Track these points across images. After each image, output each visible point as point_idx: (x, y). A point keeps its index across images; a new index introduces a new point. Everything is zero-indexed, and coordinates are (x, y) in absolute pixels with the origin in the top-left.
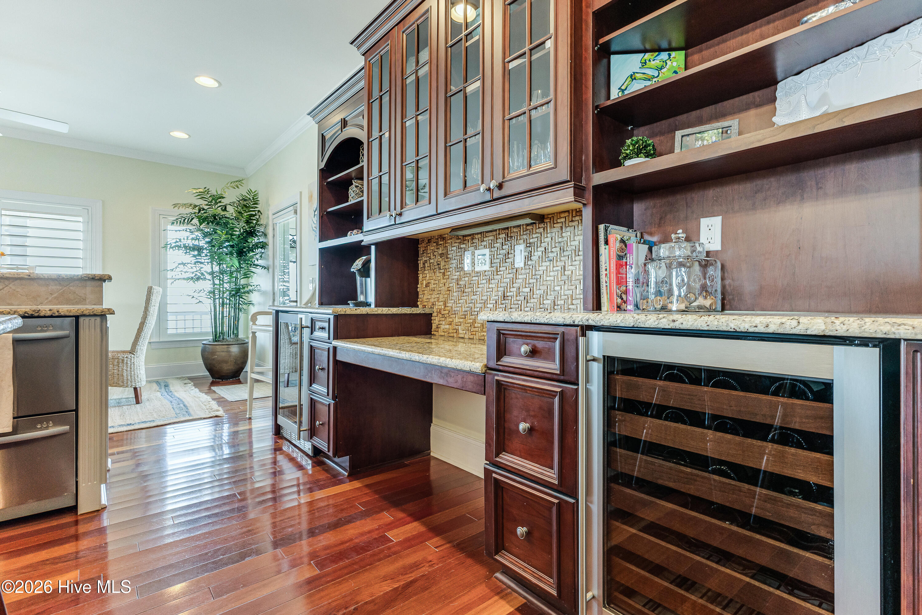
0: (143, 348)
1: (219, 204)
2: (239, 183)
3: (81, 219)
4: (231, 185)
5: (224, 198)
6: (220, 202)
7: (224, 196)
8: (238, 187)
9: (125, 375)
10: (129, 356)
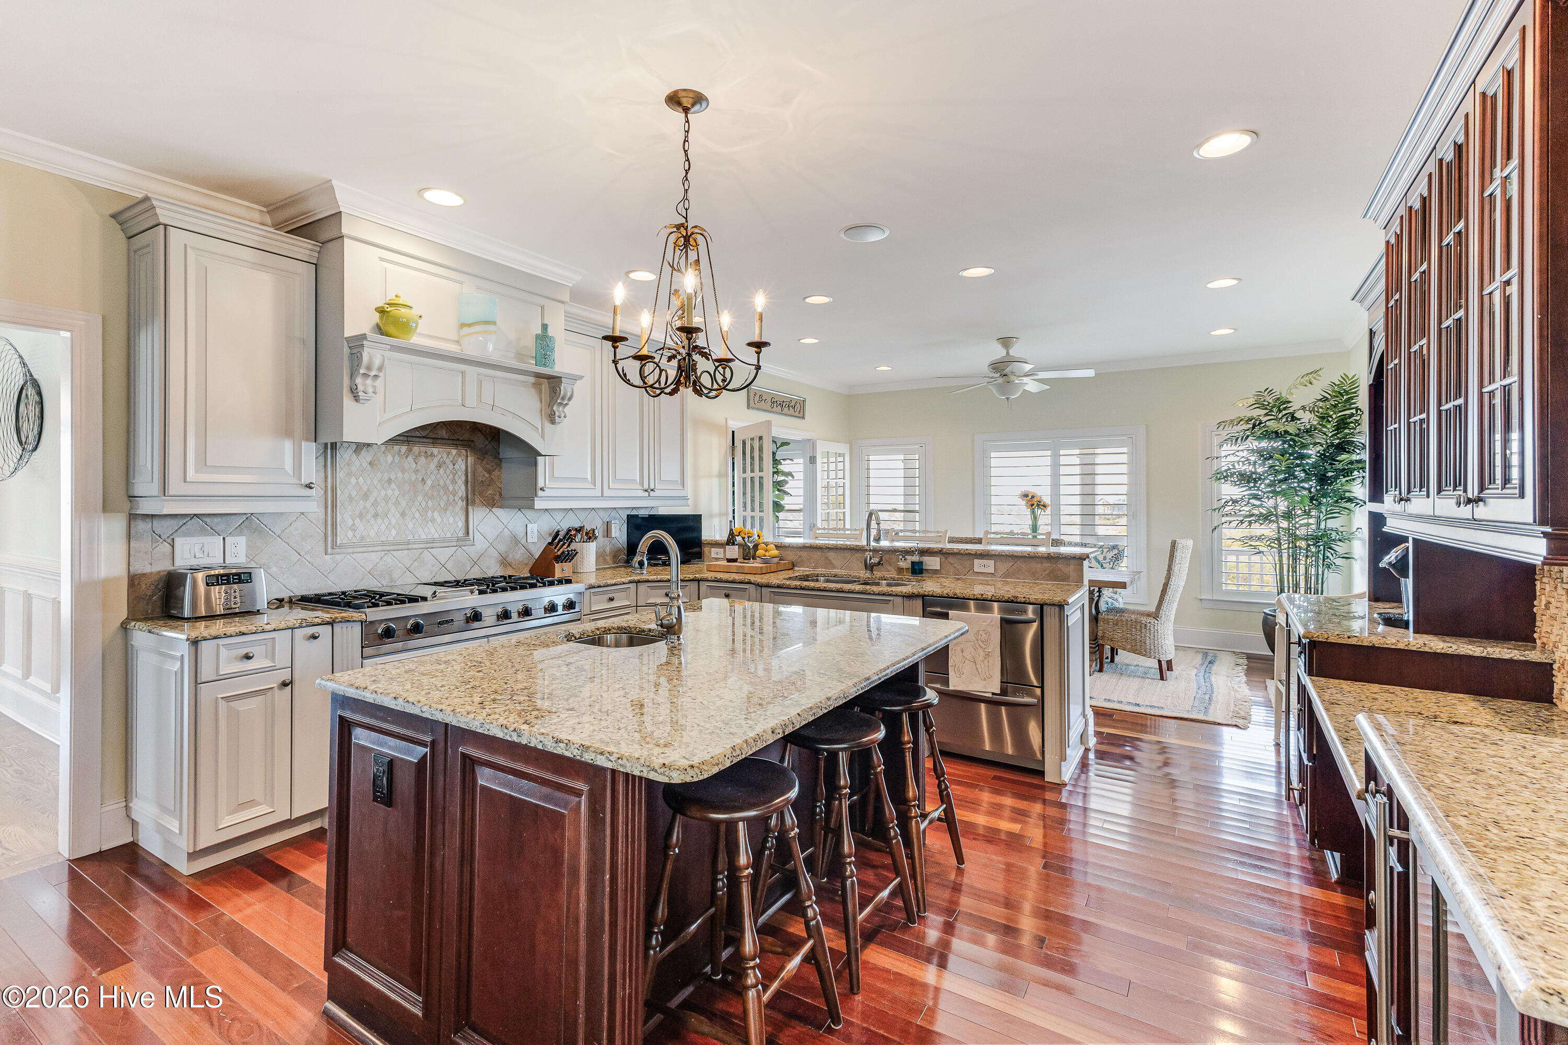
0: (1171, 610)
1: (1284, 412)
2: (1315, 375)
3: (1125, 450)
4: (1302, 380)
5: (1289, 402)
6: (1285, 409)
7: (1290, 400)
8: (1311, 383)
9: (1148, 642)
10: (1153, 621)
